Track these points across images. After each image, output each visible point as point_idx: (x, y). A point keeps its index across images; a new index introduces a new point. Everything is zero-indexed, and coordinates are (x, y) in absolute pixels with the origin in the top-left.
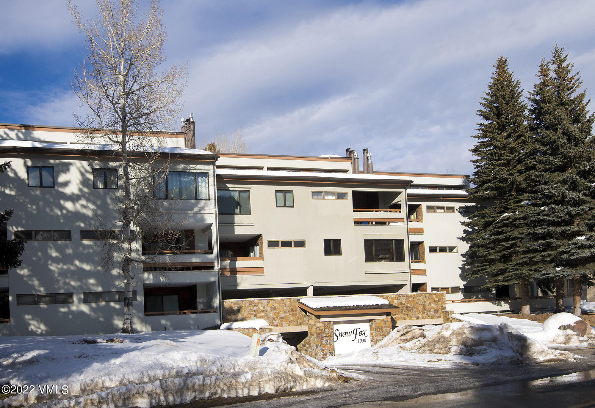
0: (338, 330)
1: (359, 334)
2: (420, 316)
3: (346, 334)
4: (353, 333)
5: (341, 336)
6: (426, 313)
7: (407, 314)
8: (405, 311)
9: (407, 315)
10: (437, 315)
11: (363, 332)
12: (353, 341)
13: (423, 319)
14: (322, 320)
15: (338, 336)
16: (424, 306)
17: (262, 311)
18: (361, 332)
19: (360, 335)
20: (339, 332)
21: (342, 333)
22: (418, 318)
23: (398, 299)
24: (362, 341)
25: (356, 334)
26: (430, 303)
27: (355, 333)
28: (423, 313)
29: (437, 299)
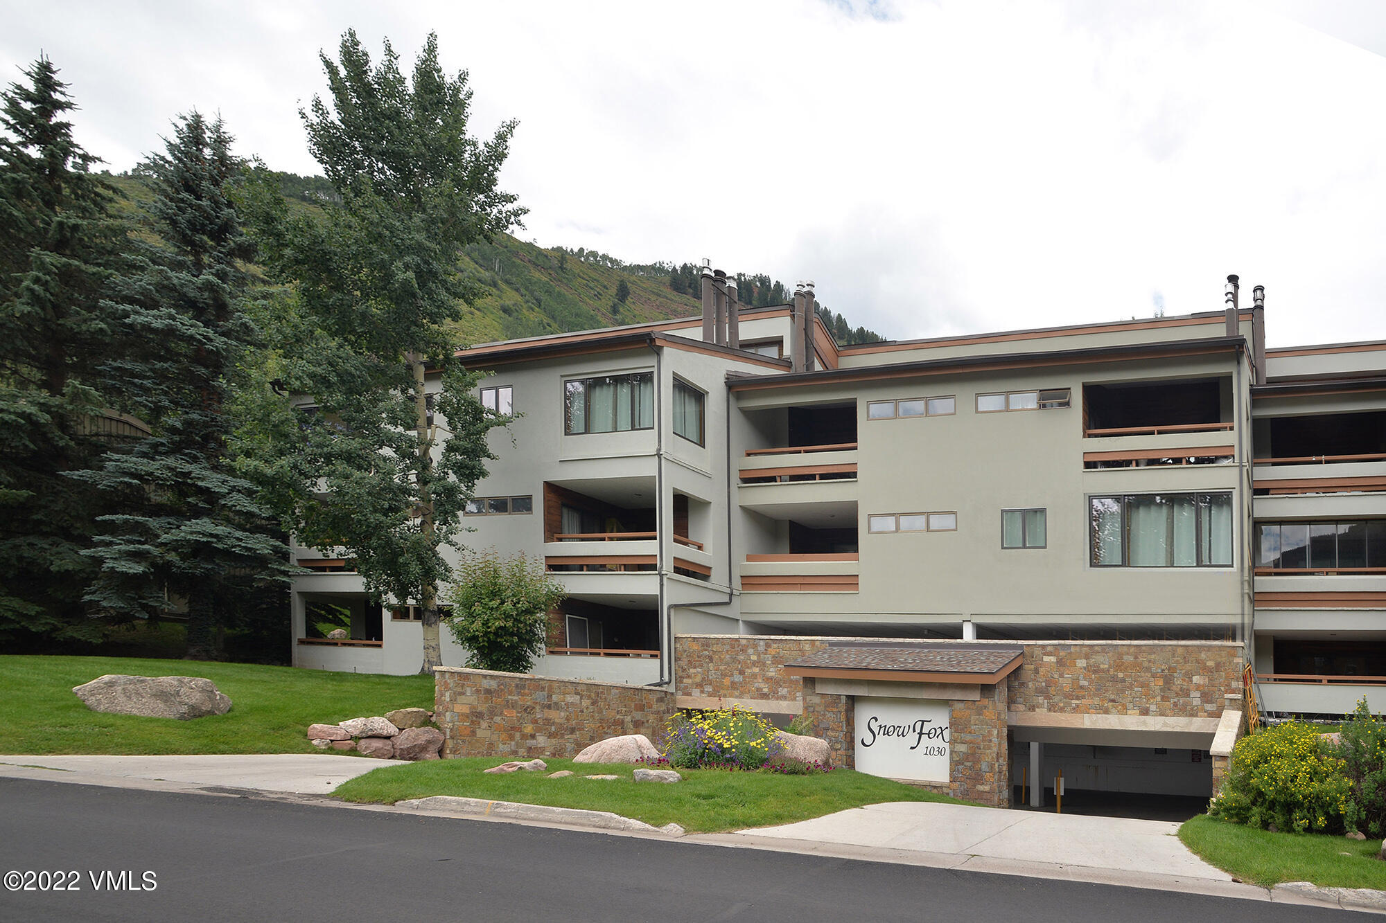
0: (876, 720)
1: (929, 734)
2: (1153, 708)
3: (896, 732)
4: (914, 731)
5: (884, 734)
6: (1172, 701)
7: (1112, 697)
8: (1107, 691)
9: (1113, 701)
10: (1209, 707)
11: (939, 731)
12: (912, 748)
13: (1161, 715)
14: (820, 689)
15: (876, 734)
16: (1168, 681)
17: (754, 664)
18: (933, 731)
19: (931, 736)
20: (879, 723)
21: (885, 726)
22: (1145, 712)
23: (1087, 657)
24: (936, 753)
25: (921, 734)
26: (1187, 673)
27: (918, 730)
28: (1164, 699)
29: (1210, 664)
